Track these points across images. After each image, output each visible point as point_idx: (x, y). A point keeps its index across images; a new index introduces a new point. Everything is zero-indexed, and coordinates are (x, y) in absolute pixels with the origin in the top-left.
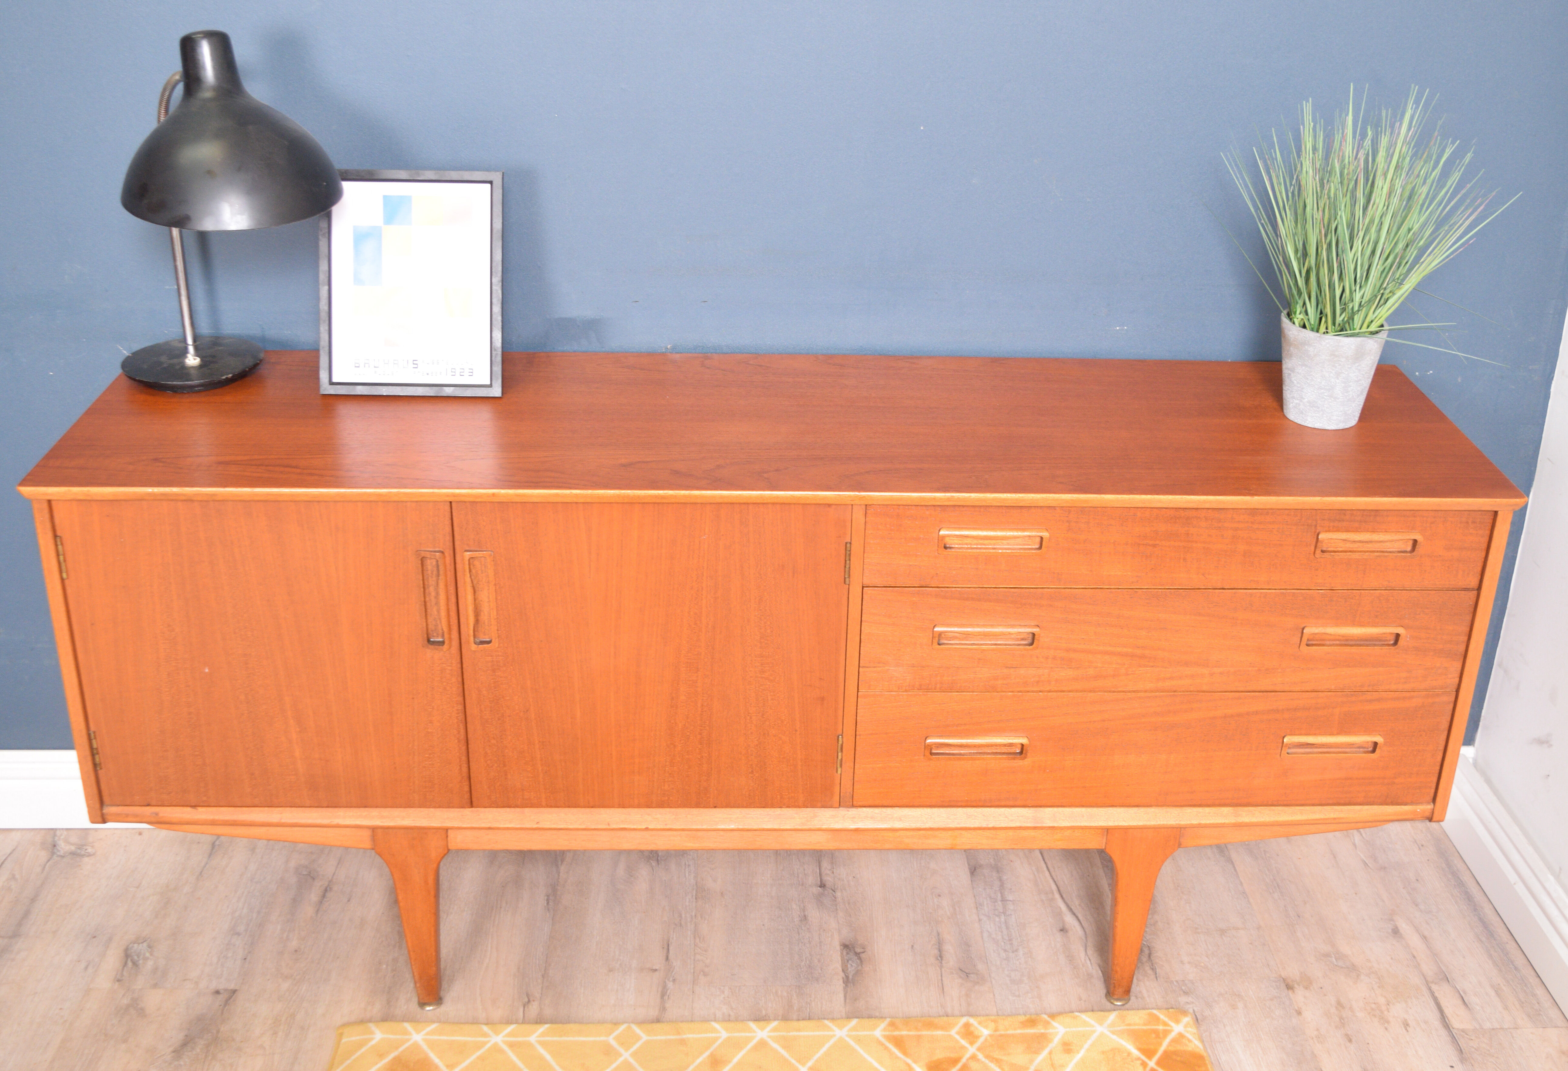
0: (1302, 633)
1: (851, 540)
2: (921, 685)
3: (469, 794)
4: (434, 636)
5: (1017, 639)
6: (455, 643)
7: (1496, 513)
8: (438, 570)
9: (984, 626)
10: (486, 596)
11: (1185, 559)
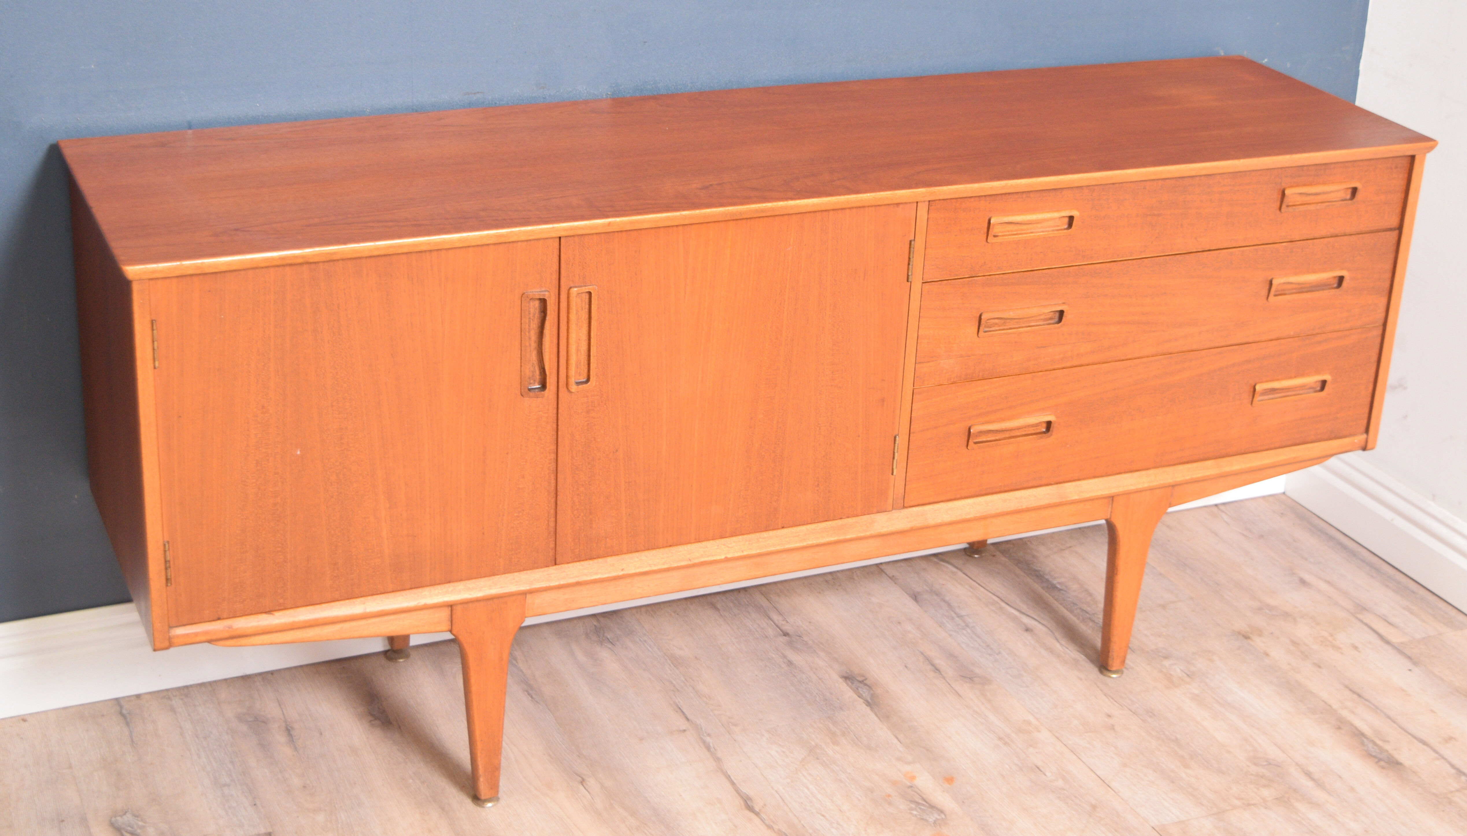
0: (1271, 284)
1: (915, 237)
2: (966, 375)
3: (553, 550)
5: (1046, 320)
7: (1413, 157)
11: (1182, 225)
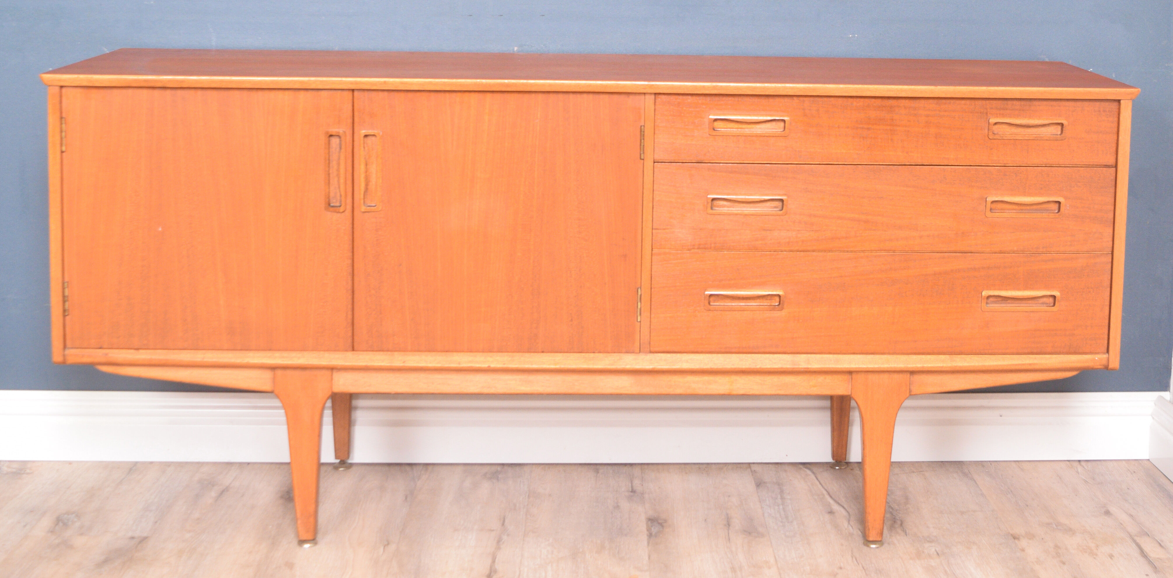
0: (986, 201)
1: (644, 124)
2: (700, 245)
3: (351, 338)
4: (333, 202)
6: (349, 207)
7: (1119, 101)
8: (341, 148)
9: (745, 194)
10: (373, 169)
